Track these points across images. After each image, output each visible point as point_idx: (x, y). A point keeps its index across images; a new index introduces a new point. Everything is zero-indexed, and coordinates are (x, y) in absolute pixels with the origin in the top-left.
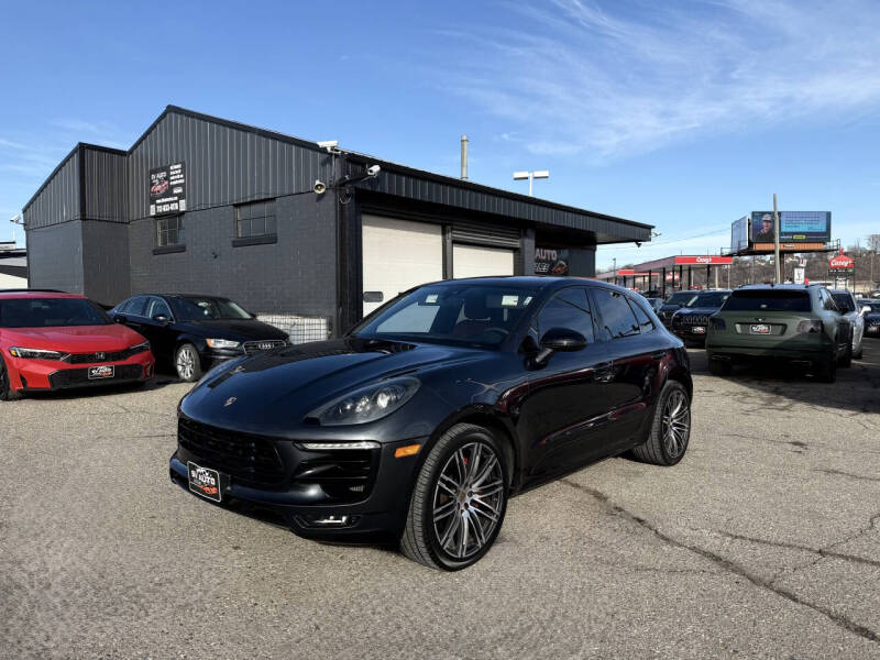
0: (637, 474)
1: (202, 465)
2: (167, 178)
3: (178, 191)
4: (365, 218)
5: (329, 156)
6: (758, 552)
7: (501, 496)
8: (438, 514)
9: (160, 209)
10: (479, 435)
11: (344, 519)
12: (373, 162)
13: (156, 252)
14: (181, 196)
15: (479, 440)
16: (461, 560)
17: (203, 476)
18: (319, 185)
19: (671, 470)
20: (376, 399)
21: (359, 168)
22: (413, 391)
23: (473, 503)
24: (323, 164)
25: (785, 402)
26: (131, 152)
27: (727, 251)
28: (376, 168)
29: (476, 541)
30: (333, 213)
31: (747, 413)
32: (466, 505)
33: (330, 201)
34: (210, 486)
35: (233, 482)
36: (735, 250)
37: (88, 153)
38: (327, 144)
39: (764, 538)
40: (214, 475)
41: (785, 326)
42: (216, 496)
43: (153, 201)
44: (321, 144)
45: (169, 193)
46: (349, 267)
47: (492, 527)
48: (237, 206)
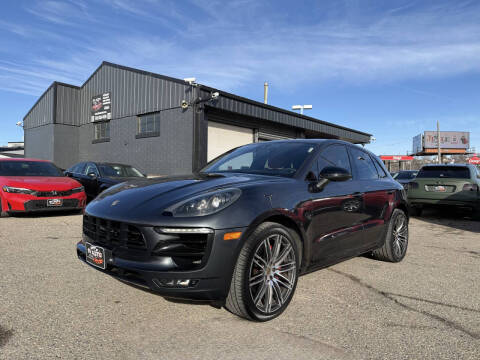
0: (376, 266)
1: (95, 244)
2: (101, 101)
3: (107, 108)
4: (210, 123)
5: (190, 87)
6: (470, 316)
7: (294, 272)
8: (253, 281)
9: (97, 118)
10: (279, 229)
11: (188, 281)
12: (215, 91)
13: (95, 142)
14: (108, 111)
15: (281, 234)
16: (267, 314)
17: (95, 252)
18: (184, 103)
19: (397, 265)
20: (211, 201)
21: (207, 94)
22: (237, 196)
23: (276, 275)
24: (187, 91)
25: (458, 231)
26: (82, 87)
27: (410, 153)
28: (217, 94)
29: (277, 302)
30: (191, 119)
31: (436, 235)
32: (271, 277)
33: (190, 113)
34: (98, 258)
35: (114, 256)
36: (415, 153)
37: (59, 87)
38: (190, 80)
39: (470, 307)
40: (101, 251)
41: (455, 187)
42: (102, 265)
43: (93, 114)
44: (186, 80)
45: (102, 109)
46: (200, 148)
47: (288, 293)
48: (139, 116)
